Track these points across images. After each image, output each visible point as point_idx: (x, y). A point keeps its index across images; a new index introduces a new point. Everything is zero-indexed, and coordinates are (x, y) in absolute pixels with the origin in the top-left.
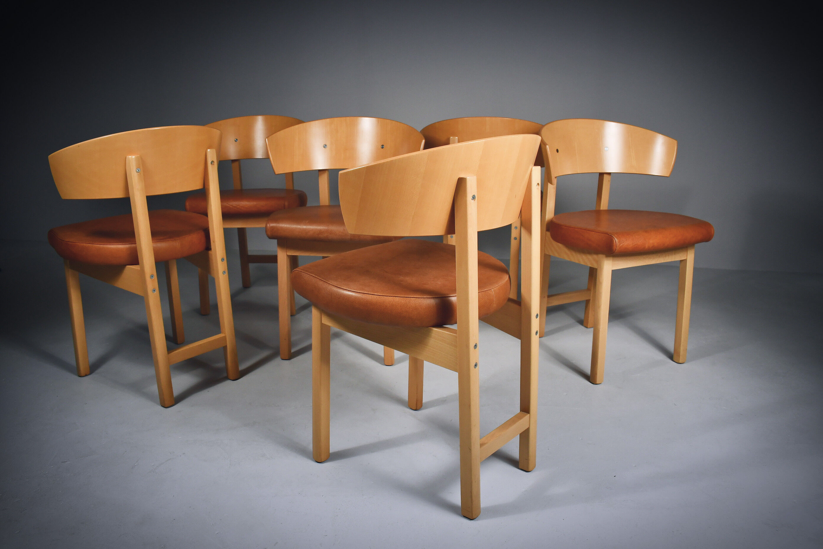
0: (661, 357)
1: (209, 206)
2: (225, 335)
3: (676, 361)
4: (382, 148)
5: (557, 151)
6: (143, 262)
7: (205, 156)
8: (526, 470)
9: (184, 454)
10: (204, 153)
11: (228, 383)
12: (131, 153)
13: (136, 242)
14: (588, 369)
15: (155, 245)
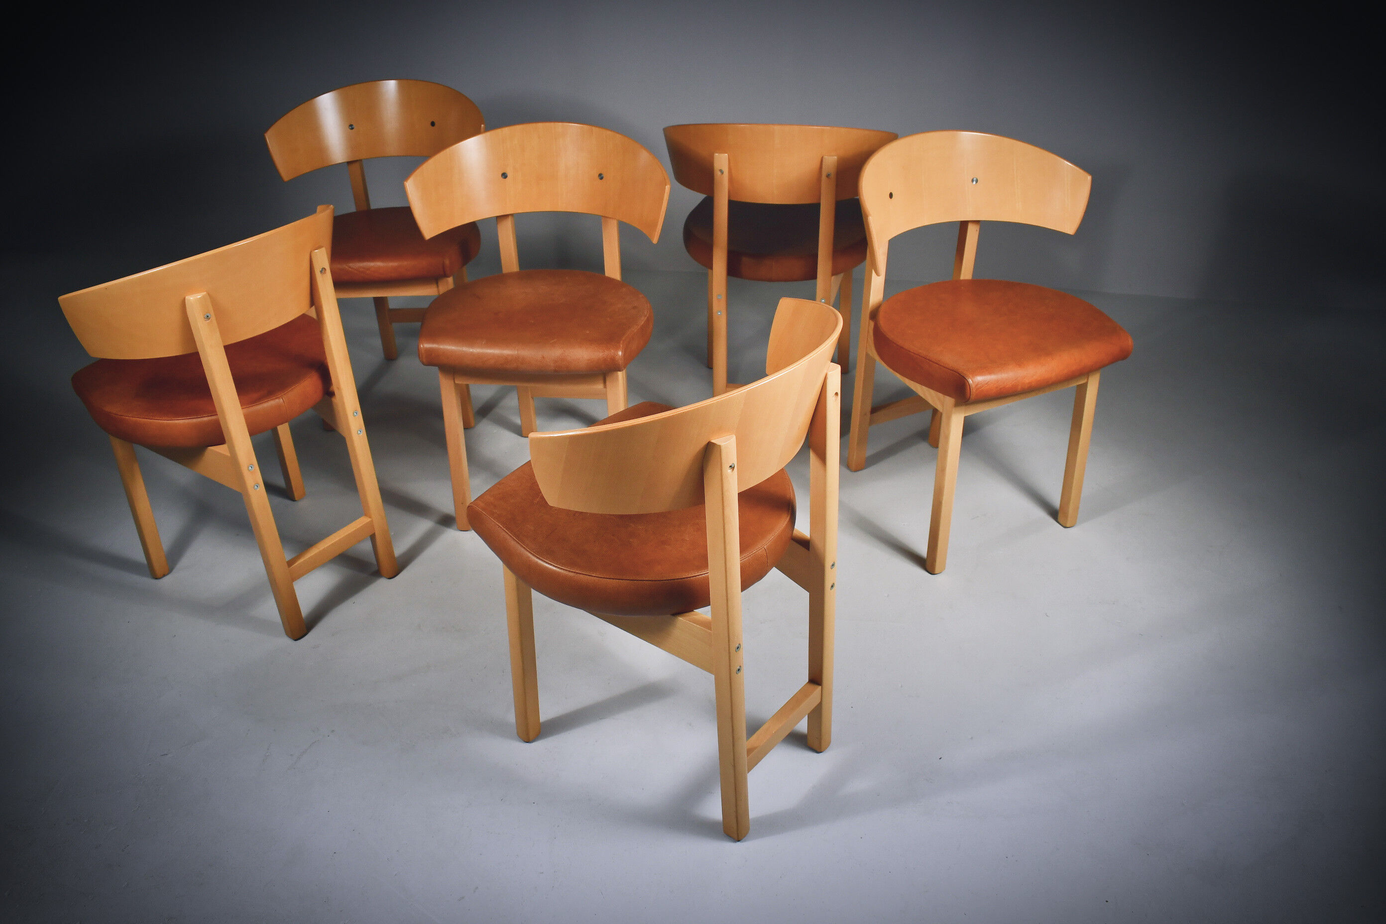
0: (1040, 514)
1: (325, 337)
2: (369, 520)
3: (1061, 523)
4: (601, 178)
5: (891, 195)
6: (231, 438)
7: (309, 262)
8: (818, 751)
9: (333, 731)
10: (308, 258)
11: (382, 583)
12: (192, 290)
13: (215, 411)
14: (922, 549)
15: (245, 410)
